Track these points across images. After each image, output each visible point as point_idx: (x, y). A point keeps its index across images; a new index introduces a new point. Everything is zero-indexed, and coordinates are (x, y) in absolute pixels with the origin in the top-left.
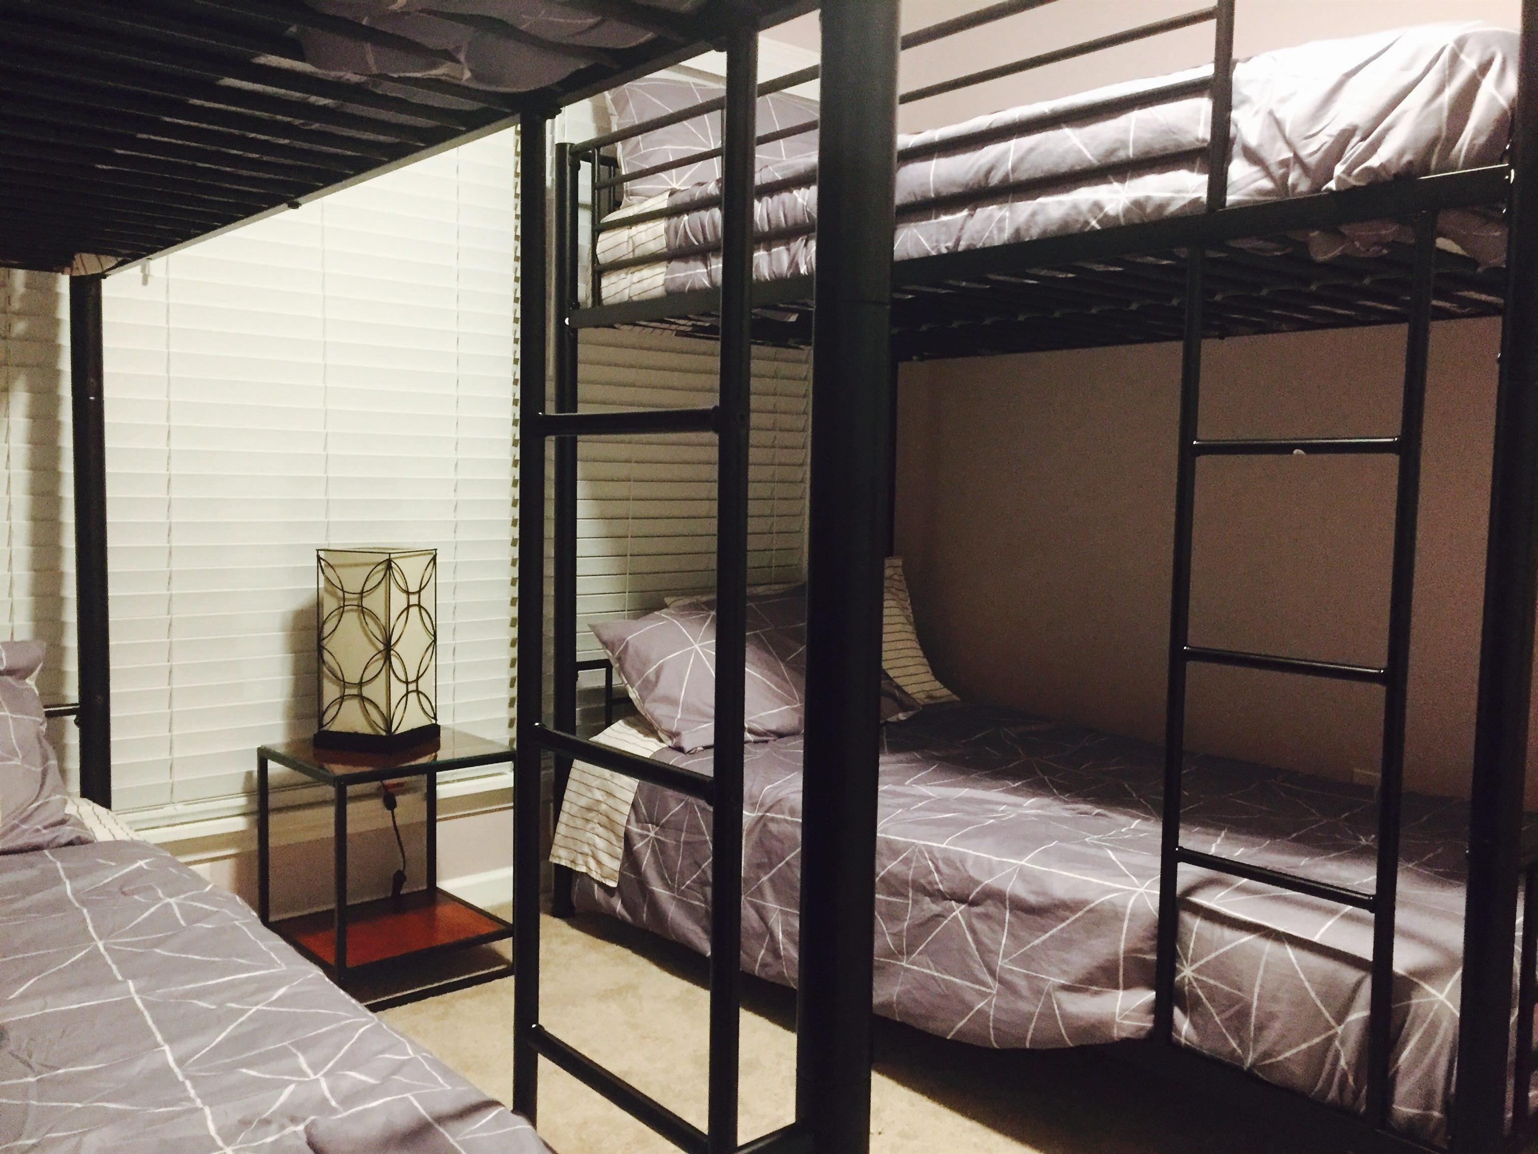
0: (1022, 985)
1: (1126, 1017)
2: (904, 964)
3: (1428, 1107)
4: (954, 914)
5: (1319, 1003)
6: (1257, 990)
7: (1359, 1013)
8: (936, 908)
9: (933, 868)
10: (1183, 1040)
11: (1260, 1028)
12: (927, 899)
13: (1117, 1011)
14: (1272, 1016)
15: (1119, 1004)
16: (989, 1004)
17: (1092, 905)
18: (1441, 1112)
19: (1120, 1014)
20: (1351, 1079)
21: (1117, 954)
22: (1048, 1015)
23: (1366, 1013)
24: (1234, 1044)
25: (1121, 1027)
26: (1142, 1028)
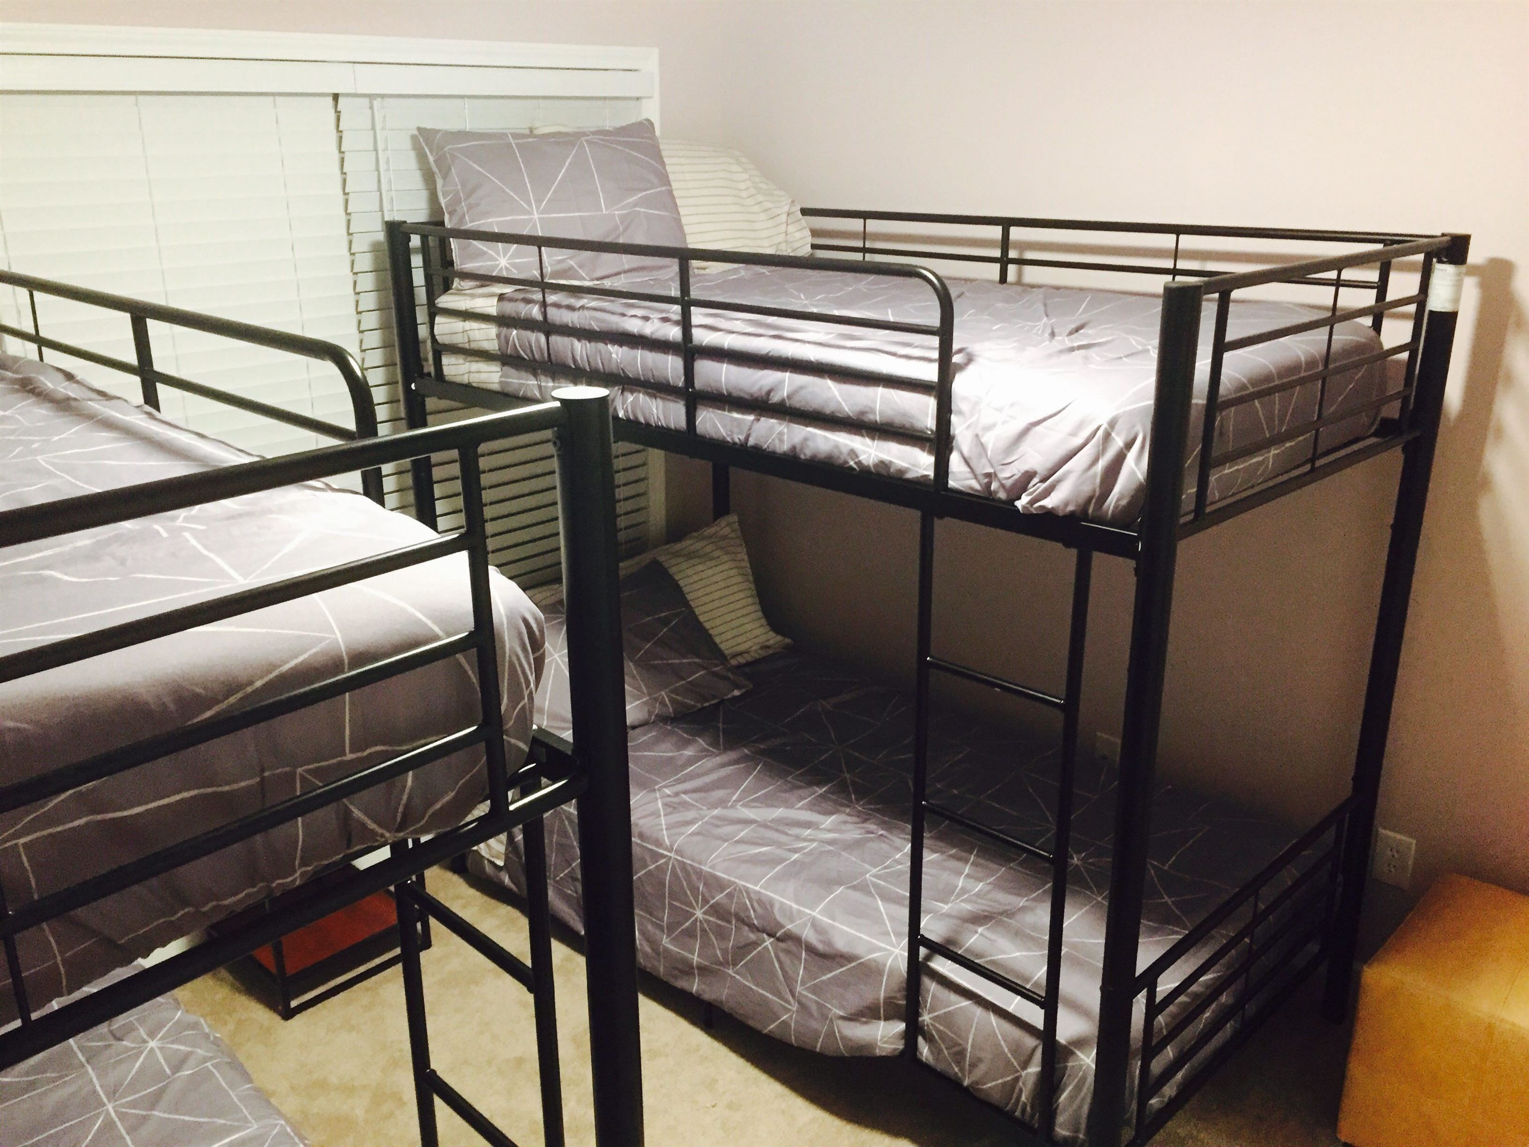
0: (814, 1008)
1: (885, 1043)
2: (730, 972)
3: (1077, 1131)
4: (765, 944)
5: (1009, 1055)
6: (970, 1041)
7: (1034, 1069)
8: (753, 937)
9: (749, 906)
10: (924, 1059)
11: (973, 1066)
12: (746, 928)
13: (879, 1038)
14: (980, 1060)
15: (880, 1033)
16: (791, 1017)
17: (862, 960)
18: (1084, 1135)
19: (881, 1040)
20: (1028, 1109)
21: (878, 999)
22: (831, 1034)
23: (1038, 1069)
24: (956, 1070)
25: (880, 1048)
26: (895, 1050)
